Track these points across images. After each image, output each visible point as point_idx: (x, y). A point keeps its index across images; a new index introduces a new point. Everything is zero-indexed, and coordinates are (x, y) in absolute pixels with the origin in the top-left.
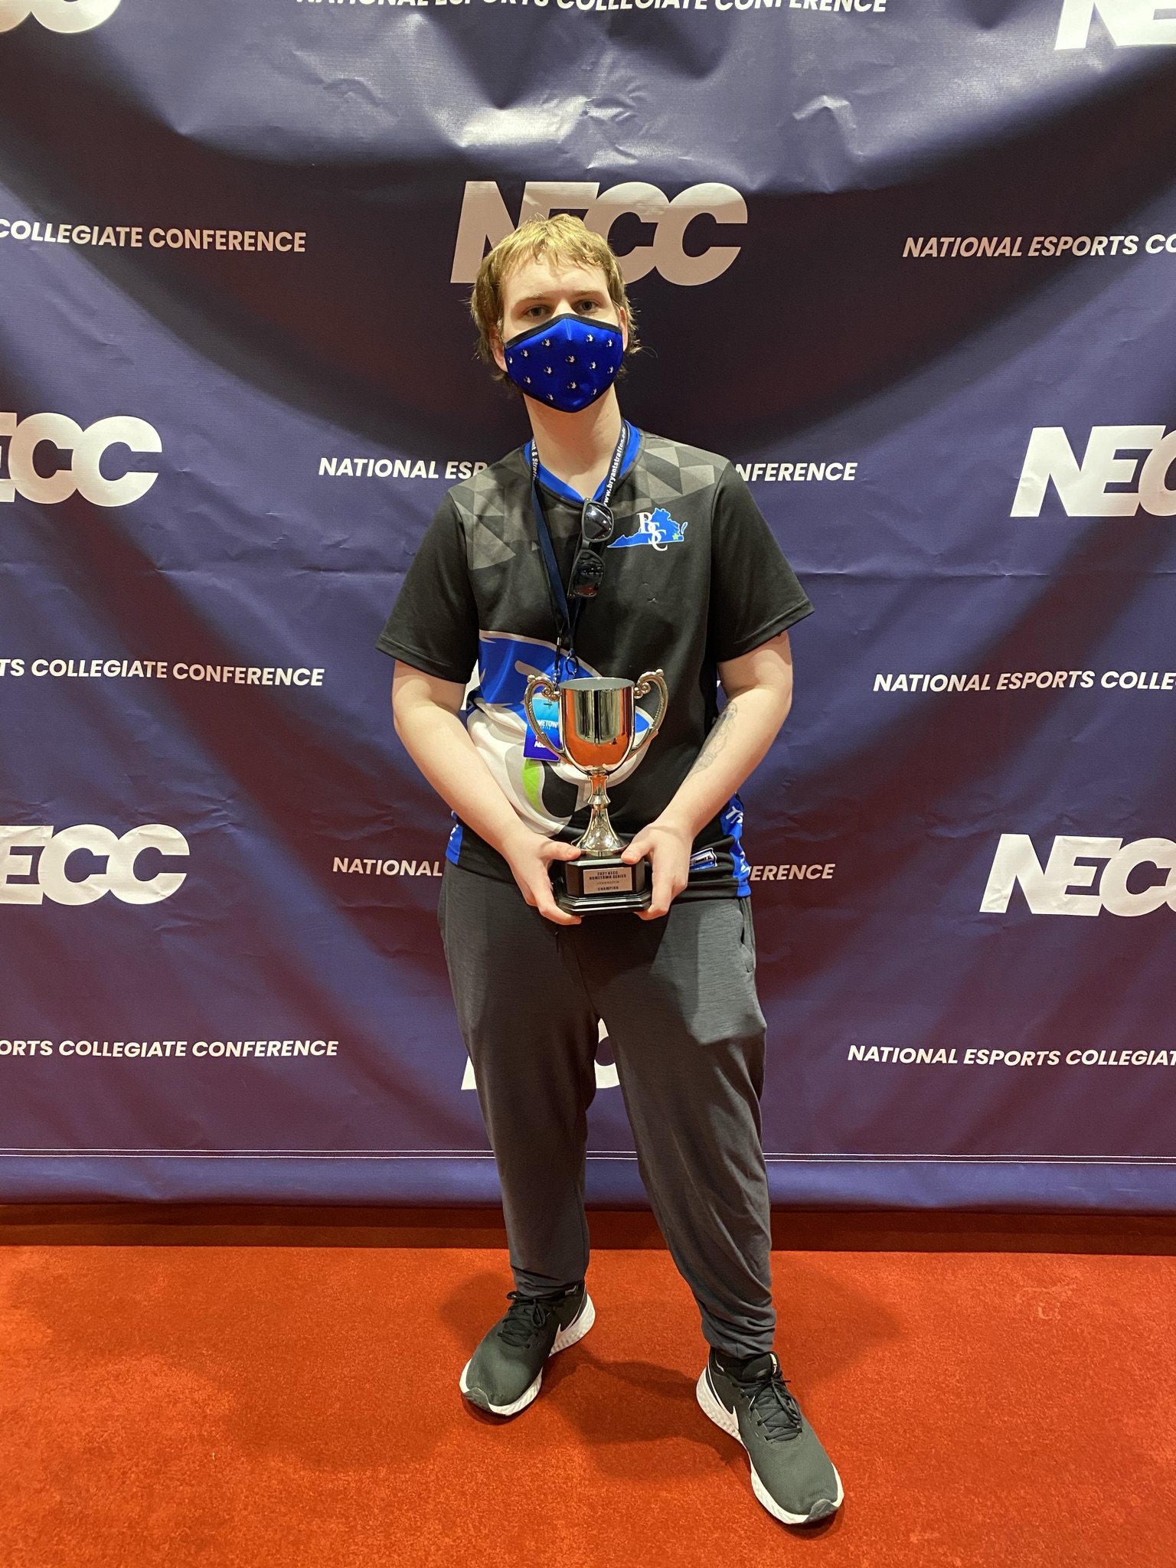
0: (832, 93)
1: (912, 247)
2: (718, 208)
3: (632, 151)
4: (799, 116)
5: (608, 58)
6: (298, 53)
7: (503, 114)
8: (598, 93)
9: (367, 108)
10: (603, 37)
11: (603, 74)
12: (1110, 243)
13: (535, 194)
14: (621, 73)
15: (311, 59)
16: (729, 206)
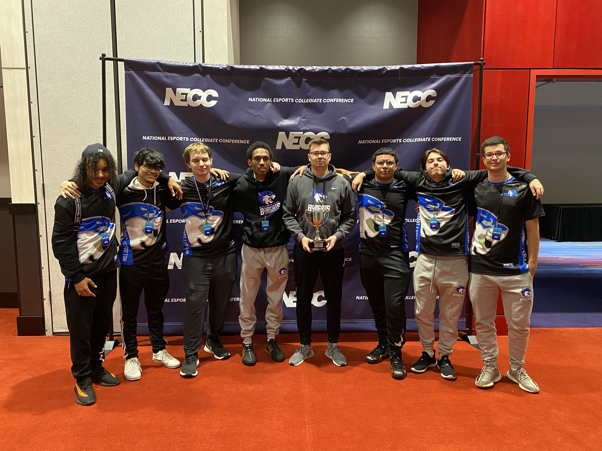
0: (345, 116)
1: (360, 142)
2: (325, 136)
3: (309, 126)
4: (339, 120)
5: (304, 110)
6: (249, 110)
7: (286, 120)
8: (303, 116)
9: (261, 119)
10: (303, 107)
11: (303, 113)
12: (397, 140)
13: (292, 134)
14: (306, 113)
15: (251, 111)
16: (326, 136)
